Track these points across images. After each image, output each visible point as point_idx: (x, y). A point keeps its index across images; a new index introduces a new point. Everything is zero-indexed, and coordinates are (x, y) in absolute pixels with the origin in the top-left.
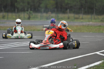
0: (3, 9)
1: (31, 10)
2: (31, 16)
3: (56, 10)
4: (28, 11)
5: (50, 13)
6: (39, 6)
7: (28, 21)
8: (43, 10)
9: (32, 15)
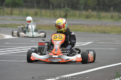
0: (35, 5)
1: (68, 7)
2: (69, 14)
3: (97, 7)
4: (64, 7)
5: (90, 10)
8: (82, 7)
9: (70, 12)
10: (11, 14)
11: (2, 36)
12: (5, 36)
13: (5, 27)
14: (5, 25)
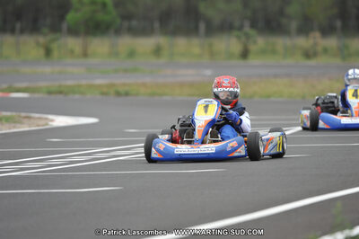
0: (157, 25)
1: (253, 26)
2: (253, 48)
3: (339, 24)
4: (240, 28)
5: (317, 34)
6: (281, 13)
7: (242, 62)
8: (294, 25)
9: (255, 42)
10: (85, 54)
11: (47, 119)
12: (52, 121)
13: (61, 93)
14: (60, 86)
